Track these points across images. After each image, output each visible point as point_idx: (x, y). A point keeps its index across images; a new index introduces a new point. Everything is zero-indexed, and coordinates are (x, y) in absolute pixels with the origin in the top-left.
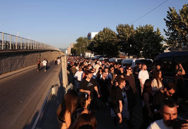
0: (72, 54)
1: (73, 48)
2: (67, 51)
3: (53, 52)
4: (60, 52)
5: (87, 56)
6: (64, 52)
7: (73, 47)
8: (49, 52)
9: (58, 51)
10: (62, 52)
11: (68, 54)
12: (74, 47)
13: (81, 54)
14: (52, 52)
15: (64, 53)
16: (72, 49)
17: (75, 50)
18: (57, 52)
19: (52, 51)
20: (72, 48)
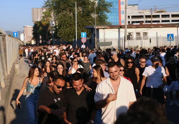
2: (22, 36)
13: (84, 34)
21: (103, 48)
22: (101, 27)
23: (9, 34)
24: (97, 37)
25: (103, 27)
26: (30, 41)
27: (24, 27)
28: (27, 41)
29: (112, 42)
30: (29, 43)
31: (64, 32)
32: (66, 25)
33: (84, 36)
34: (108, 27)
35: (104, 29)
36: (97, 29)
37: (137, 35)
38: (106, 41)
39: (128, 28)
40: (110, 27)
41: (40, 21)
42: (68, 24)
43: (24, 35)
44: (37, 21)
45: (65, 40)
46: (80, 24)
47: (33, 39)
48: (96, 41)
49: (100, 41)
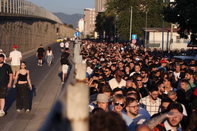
0: (100, 34)
1: (103, 13)
2: (81, 23)
3: (35, 24)
4: (57, 26)
5: (154, 45)
6: (71, 26)
7: (103, 10)
8: (17, 23)
9: (53, 23)
10: (65, 24)
11: (86, 33)
12: (109, 10)
13: (134, 37)
14: (29, 26)
15: (71, 29)
16: (99, 17)
17: (112, 18)
18: (49, 24)
19: (30, 20)
20: (100, 13)
21: (152, 49)
22: (151, 31)
23: (65, 23)
24: (147, 39)
25: (153, 31)
26: (92, 32)
27: (85, 10)
28: (88, 31)
29: (160, 44)
30: (90, 35)
31: (123, 31)
32: (126, 24)
33: (134, 38)
34: (157, 31)
35: (154, 32)
36: (147, 32)
37: (177, 39)
38: (155, 43)
39: (173, 32)
40: (159, 30)
41: (104, 11)
42: (127, 23)
43: (84, 22)
44: (100, 11)
45: (124, 39)
46: (140, 24)
47: (96, 30)
48: (146, 42)
49: (149, 43)
